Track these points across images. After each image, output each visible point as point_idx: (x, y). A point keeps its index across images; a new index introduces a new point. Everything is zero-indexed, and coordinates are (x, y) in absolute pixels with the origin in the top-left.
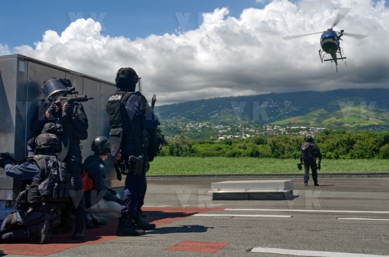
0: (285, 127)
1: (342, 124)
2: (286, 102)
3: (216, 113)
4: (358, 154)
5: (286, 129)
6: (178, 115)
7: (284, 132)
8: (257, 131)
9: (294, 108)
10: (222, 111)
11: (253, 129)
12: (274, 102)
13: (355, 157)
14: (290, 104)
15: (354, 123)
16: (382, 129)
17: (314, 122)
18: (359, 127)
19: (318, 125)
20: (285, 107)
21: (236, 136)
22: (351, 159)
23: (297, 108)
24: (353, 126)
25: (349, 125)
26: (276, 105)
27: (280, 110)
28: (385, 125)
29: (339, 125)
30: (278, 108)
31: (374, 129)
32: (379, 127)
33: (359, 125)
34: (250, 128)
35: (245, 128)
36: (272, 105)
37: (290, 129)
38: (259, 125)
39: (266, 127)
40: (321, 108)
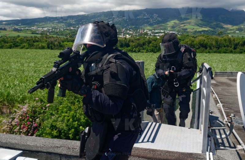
0: (151, 31)
1: (187, 29)
2: (155, 14)
3: (111, 21)
4: (150, 49)
5: (152, 32)
6: (86, 21)
7: (150, 34)
8: (134, 33)
9: (159, 19)
10: (115, 20)
11: (132, 32)
12: (147, 15)
13: (149, 51)
14: (157, 16)
15: (194, 29)
16: (209, 33)
17: (170, 28)
18: (196, 32)
19: (172, 30)
20: (154, 18)
21: (120, 36)
22: (146, 52)
23: (161, 19)
24: (193, 31)
25: (191, 30)
26: (148, 16)
27: (150, 20)
28: (211, 30)
29: (185, 30)
30: (149, 18)
31: (205, 33)
32: (208, 32)
33: (196, 31)
34: (130, 31)
35: (127, 31)
36: (146, 16)
37: (154, 32)
38: (136, 29)
39: (140, 30)
40: (175, 19)
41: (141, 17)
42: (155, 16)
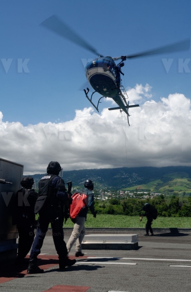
0: (133, 192)
1: (173, 191)
2: (134, 174)
3: (83, 181)
4: (184, 213)
5: (134, 194)
7: (132, 196)
8: (113, 195)
9: (140, 179)
11: (110, 193)
12: (126, 174)
13: (182, 216)
14: (137, 176)
15: (181, 190)
17: (153, 189)
18: (185, 194)
19: (156, 191)
20: (133, 177)
21: (98, 198)
22: (180, 217)
23: (142, 179)
24: (181, 193)
25: (178, 192)
26: (127, 176)
27: (130, 180)
29: (171, 191)
30: (128, 178)
33: (185, 192)
34: (108, 192)
35: (105, 192)
36: (124, 175)
37: (136, 194)
38: (115, 190)
39: (119, 191)
40: (158, 179)
41: (118, 176)
42: (135, 175)
